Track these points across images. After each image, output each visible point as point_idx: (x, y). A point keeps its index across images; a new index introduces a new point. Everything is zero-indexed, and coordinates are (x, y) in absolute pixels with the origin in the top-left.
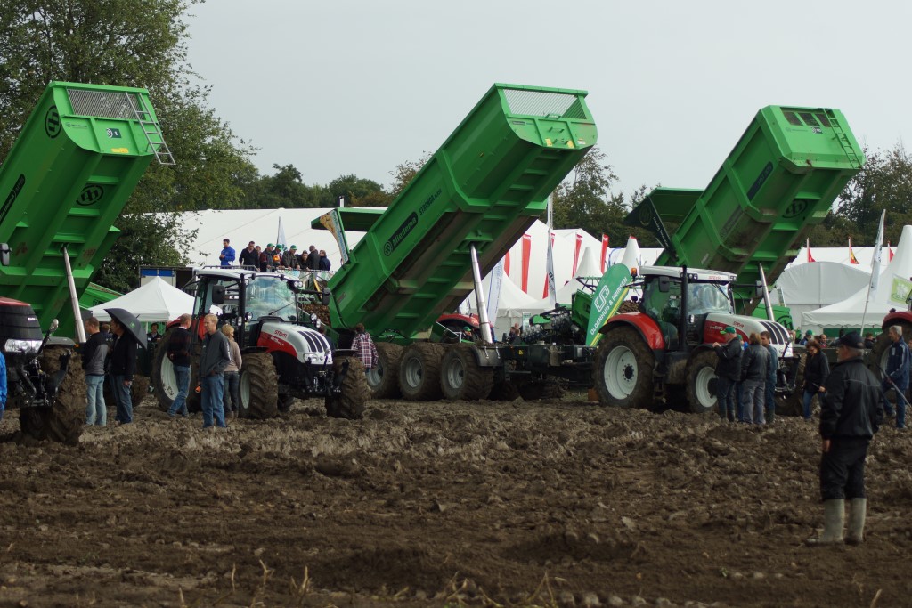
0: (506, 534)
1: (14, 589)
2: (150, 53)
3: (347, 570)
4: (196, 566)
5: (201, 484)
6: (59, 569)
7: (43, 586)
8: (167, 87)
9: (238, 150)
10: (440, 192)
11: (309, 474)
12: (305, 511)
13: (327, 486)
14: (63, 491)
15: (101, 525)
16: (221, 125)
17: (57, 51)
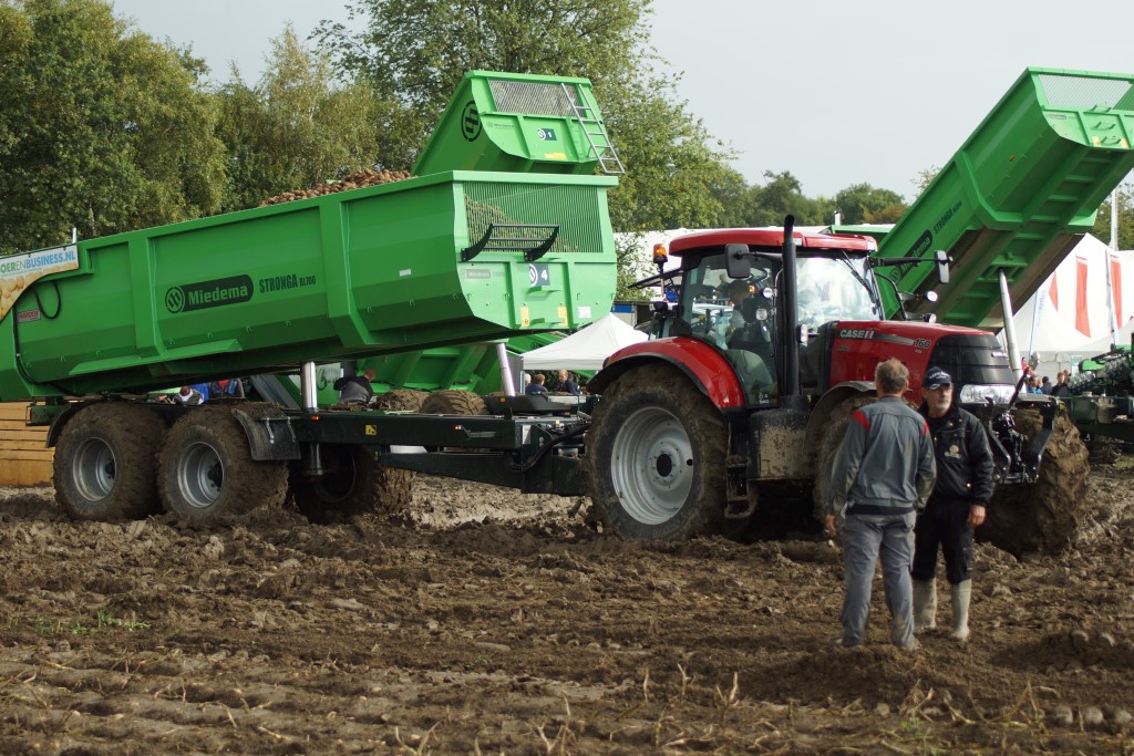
0: (1005, 633)
1: (375, 700)
2: (604, 33)
3: (794, 678)
4: (609, 673)
5: (635, 571)
6: (439, 676)
7: (414, 697)
8: (625, 76)
9: (716, 154)
10: (960, 204)
11: (773, 560)
12: (760, 605)
13: (794, 575)
14: (463, 581)
15: (503, 623)
16: (694, 123)
17: (487, 32)
